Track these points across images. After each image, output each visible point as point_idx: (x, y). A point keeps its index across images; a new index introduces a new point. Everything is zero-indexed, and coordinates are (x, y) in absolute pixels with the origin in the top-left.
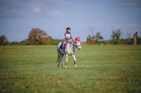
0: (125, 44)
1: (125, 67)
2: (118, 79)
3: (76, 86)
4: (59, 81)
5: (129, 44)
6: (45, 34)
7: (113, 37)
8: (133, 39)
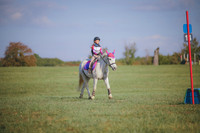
0: (142, 64)
1: (142, 97)
2: (132, 115)
3: (73, 125)
4: (49, 119)
5: (148, 64)
6: (30, 50)
7: (125, 54)
8: (153, 58)
